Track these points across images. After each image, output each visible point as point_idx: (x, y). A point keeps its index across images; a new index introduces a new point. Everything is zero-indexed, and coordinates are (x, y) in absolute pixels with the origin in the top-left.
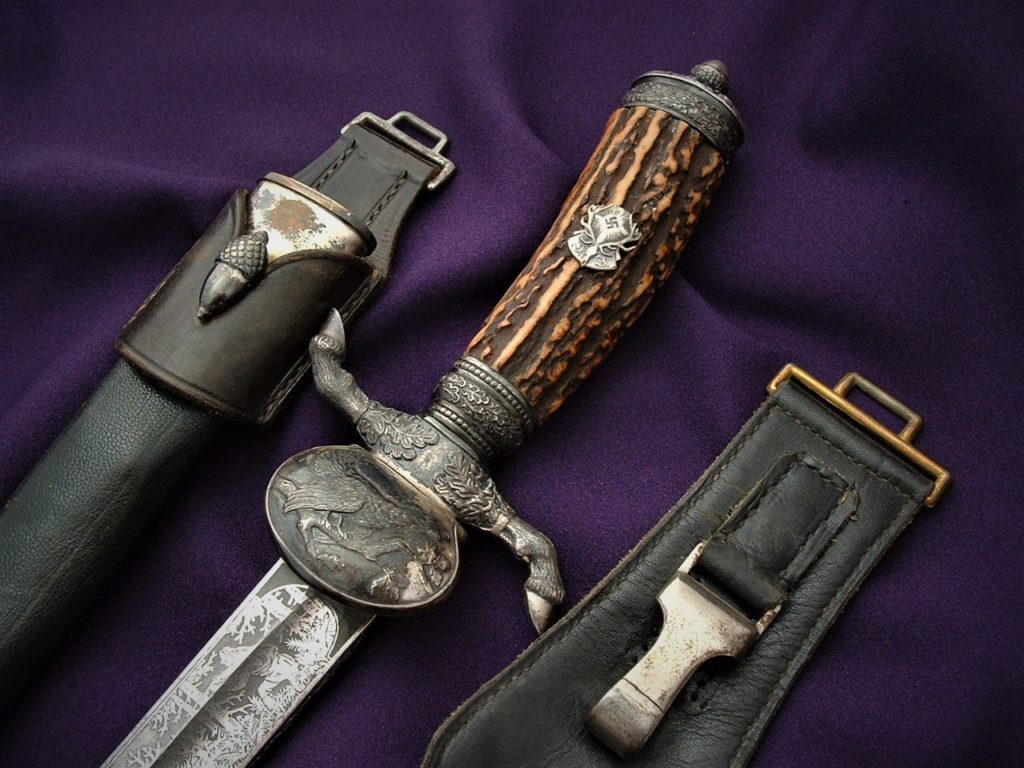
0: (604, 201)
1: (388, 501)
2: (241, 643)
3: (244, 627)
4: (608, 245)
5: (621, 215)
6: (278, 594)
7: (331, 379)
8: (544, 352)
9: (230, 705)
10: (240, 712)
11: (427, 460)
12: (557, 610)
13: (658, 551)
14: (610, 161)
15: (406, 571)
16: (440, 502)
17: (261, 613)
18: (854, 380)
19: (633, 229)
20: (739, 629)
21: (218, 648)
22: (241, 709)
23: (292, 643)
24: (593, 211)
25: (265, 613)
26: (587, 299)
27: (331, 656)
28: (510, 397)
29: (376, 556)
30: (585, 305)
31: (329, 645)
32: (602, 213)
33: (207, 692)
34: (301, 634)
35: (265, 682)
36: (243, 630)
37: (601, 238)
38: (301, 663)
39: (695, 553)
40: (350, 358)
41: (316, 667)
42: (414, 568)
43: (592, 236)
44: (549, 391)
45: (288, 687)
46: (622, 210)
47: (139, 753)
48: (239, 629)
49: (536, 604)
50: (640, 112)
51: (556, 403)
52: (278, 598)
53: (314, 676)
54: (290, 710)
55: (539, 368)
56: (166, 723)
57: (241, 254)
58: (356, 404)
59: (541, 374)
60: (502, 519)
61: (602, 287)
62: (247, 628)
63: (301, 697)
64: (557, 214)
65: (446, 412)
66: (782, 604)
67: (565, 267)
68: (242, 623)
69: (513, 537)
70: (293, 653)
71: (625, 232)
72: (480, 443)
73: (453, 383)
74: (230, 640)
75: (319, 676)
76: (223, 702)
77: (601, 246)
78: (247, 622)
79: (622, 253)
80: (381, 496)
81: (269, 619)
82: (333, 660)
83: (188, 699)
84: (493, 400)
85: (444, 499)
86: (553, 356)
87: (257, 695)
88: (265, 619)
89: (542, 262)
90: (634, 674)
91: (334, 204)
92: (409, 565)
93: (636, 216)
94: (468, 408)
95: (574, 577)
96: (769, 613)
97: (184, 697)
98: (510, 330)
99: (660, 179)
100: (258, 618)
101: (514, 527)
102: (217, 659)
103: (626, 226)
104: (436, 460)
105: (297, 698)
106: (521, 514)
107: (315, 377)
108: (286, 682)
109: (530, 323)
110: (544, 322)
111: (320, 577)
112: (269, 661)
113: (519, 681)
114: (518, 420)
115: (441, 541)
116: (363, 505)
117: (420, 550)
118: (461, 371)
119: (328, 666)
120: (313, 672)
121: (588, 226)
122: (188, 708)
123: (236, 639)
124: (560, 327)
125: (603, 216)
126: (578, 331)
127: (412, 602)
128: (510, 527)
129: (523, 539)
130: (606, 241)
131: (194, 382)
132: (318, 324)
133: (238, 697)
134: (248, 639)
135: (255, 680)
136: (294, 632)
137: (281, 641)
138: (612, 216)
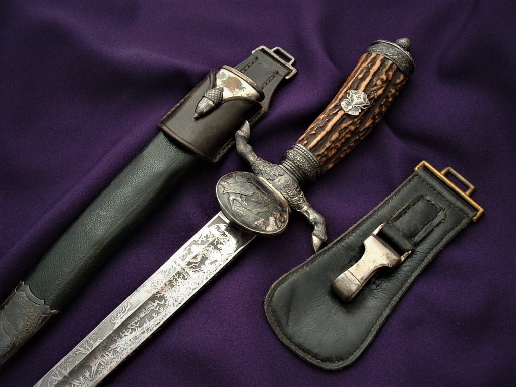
0: (356, 89)
1: (263, 193)
2: (200, 244)
4: (357, 106)
5: (363, 95)
6: (216, 227)
7: (243, 147)
8: (328, 144)
9: (193, 267)
11: (279, 181)
12: (323, 244)
13: (365, 226)
14: (359, 74)
15: (269, 220)
16: (283, 198)
17: (208, 233)
18: (449, 170)
19: (367, 101)
20: (394, 257)
21: (190, 245)
22: (197, 269)
23: (219, 246)
24: (352, 92)
25: (210, 233)
26: (346, 126)
27: (235, 252)
28: (313, 160)
29: (258, 213)
30: (346, 128)
31: (234, 248)
32: (355, 94)
33: (185, 261)
34: (224, 243)
35: (208, 260)
36: (201, 239)
37: (354, 103)
38: (223, 254)
39: (380, 227)
40: (251, 140)
41: (228, 256)
42: (272, 219)
43: (351, 102)
44: (328, 160)
45: (217, 262)
46: (363, 93)
47: (156, 282)
48: (199, 239)
49: (316, 241)
50: (374, 55)
51: (331, 166)
53: (227, 259)
54: (217, 271)
55: (325, 150)
56: (168, 271)
57: (213, 95)
58: (252, 158)
59: (326, 153)
60: (306, 208)
61: (353, 122)
63: (222, 267)
64: (337, 93)
65: (287, 164)
66: (412, 250)
67: (339, 113)
69: (309, 215)
70: (219, 250)
71: (364, 102)
72: (300, 177)
73: (291, 153)
74: (195, 243)
75: (229, 259)
76: (191, 266)
77: (354, 106)
78: (202, 237)
79: (362, 109)
80: (261, 191)
82: (235, 254)
83: (177, 263)
84: (306, 161)
85: (284, 197)
86: (331, 146)
87: (204, 264)
88: (210, 236)
89: (330, 110)
90: (352, 269)
91: (250, 80)
92: (270, 218)
93: (368, 96)
94: (296, 163)
95: (332, 233)
96: (406, 253)
97: (176, 262)
98: (315, 135)
99: (379, 82)
100: (207, 235)
101: (310, 211)
102: (190, 249)
103: (364, 99)
104: (282, 181)
105: (220, 267)
106: (313, 206)
107: (237, 146)
108: (216, 260)
109: (323, 133)
110: (329, 133)
111: (235, 218)
112: (210, 252)
113: (307, 269)
114: (315, 170)
115: (282, 211)
116: (254, 193)
117: (274, 213)
118: (295, 149)
119: (233, 256)
121: (349, 98)
122: (177, 267)
123: (198, 242)
124: (335, 136)
126: (342, 138)
127: (270, 232)
128: (308, 210)
129: (313, 216)
130: (356, 104)
131: (191, 142)
132: (240, 126)
133: (197, 264)
134: (203, 243)
135: (204, 259)
136: (221, 242)
137: (215, 245)
138: (359, 95)
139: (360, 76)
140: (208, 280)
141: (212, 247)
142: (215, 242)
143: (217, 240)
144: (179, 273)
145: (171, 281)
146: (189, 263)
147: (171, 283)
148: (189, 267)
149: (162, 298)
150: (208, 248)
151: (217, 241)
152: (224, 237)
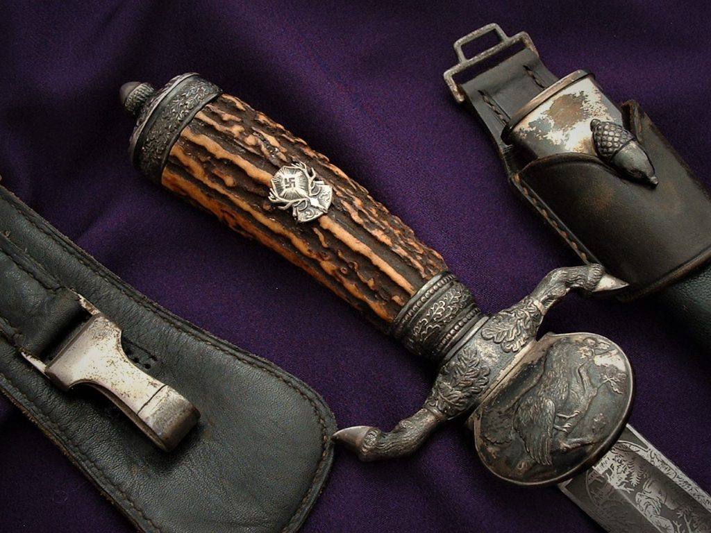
0: (266, 187)
4: (310, 188)
5: (284, 174)
15: (603, 366)
19: (297, 167)
22: (688, 524)
23: (634, 481)
26: (356, 213)
27: (647, 447)
28: (438, 284)
29: (594, 387)
30: (360, 213)
31: (638, 449)
32: (280, 190)
34: (627, 473)
37: (303, 193)
42: (599, 360)
43: (301, 200)
46: (278, 174)
52: (597, 491)
53: (663, 461)
55: (415, 258)
59: (420, 258)
60: (537, 303)
67: (325, 227)
69: (552, 297)
70: (642, 480)
71: (299, 173)
75: (663, 458)
77: (311, 194)
82: (650, 446)
84: (441, 298)
86: (404, 245)
92: (598, 364)
93: (286, 163)
94: (448, 318)
99: (250, 140)
101: (542, 296)
103: (294, 171)
104: (490, 349)
105: (680, 476)
114: (455, 283)
115: (570, 343)
117: (583, 357)
119: (655, 451)
120: (660, 463)
125: (283, 190)
126: (384, 225)
127: (626, 365)
128: (542, 299)
130: (306, 189)
133: (678, 526)
135: (665, 512)
136: (626, 479)
137: (633, 490)
138: (283, 182)
139: (229, 181)
141: (637, 497)
142: (628, 490)
143: (622, 487)
151: (625, 487)
152: (614, 472)
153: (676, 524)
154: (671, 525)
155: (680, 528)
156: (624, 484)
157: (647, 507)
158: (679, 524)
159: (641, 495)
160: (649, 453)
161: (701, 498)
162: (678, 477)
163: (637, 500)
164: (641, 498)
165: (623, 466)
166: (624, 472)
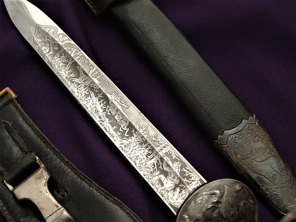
2: (182, 170)
3: (189, 172)
9: (158, 164)
10: (155, 167)
17: (193, 179)
21: (181, 161)
22: (156, 167)
23: (178, 190)
25: (192, 181)
27: (169, 204)
31: (174, 204)
33: (164, 155)
34: (181, 194)
35: (165, 177)
36: (187, 172)
38: (169, 192)
41: (166, 197)
45: (160, 186)
47: (146, 129)
48: (188, 170)
53: (163, 196)
54: (151, 185)
56: (155, 139)
62: (188, 173)
63: (155, 190)
68: (190, 172)
70: (174, 189)
74: (184, 166)
75: (162, 198)
76: (160, 161)
78: (190, 173)
81: (190, 182)
82: (168, 204)
83: (163, 148)
87: (160, 174)
88: (190, 180)
100: (191, 178)
102: (177, 161)
105: (156, 188)
112: (173, 180)
119: (166, 202)
120: (164, 196)
122: (160, 148)
123: (184, 169)
133: (161, 167)
134: (183, 173)
135: (166, 174)
136: (182, 191)
137: (180, 185)
140: (143, 176)
141: (178, 182)
143: (185, 187)
144: (153, 149)
145: (146, 142)
146: (162, 159)
147: (144, 142)
148: (159, 159)
149: (130, 134)
150: (176, 178)
153: (161, 168)
154: (164, 168)
155: (160, 166)
156: (183, 188)
157: (174, 177)
158: (160, 168)
159: (176, 183)
160: (168, 202)
161: (147, 177)
162: (157, 188)
163: (179, 180)
164: (177, 181)
165: (183, 197)
166: (183, 194)
